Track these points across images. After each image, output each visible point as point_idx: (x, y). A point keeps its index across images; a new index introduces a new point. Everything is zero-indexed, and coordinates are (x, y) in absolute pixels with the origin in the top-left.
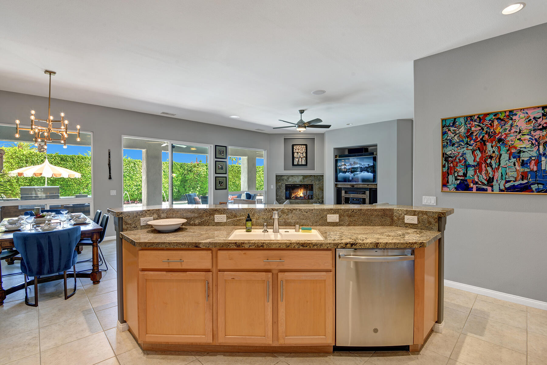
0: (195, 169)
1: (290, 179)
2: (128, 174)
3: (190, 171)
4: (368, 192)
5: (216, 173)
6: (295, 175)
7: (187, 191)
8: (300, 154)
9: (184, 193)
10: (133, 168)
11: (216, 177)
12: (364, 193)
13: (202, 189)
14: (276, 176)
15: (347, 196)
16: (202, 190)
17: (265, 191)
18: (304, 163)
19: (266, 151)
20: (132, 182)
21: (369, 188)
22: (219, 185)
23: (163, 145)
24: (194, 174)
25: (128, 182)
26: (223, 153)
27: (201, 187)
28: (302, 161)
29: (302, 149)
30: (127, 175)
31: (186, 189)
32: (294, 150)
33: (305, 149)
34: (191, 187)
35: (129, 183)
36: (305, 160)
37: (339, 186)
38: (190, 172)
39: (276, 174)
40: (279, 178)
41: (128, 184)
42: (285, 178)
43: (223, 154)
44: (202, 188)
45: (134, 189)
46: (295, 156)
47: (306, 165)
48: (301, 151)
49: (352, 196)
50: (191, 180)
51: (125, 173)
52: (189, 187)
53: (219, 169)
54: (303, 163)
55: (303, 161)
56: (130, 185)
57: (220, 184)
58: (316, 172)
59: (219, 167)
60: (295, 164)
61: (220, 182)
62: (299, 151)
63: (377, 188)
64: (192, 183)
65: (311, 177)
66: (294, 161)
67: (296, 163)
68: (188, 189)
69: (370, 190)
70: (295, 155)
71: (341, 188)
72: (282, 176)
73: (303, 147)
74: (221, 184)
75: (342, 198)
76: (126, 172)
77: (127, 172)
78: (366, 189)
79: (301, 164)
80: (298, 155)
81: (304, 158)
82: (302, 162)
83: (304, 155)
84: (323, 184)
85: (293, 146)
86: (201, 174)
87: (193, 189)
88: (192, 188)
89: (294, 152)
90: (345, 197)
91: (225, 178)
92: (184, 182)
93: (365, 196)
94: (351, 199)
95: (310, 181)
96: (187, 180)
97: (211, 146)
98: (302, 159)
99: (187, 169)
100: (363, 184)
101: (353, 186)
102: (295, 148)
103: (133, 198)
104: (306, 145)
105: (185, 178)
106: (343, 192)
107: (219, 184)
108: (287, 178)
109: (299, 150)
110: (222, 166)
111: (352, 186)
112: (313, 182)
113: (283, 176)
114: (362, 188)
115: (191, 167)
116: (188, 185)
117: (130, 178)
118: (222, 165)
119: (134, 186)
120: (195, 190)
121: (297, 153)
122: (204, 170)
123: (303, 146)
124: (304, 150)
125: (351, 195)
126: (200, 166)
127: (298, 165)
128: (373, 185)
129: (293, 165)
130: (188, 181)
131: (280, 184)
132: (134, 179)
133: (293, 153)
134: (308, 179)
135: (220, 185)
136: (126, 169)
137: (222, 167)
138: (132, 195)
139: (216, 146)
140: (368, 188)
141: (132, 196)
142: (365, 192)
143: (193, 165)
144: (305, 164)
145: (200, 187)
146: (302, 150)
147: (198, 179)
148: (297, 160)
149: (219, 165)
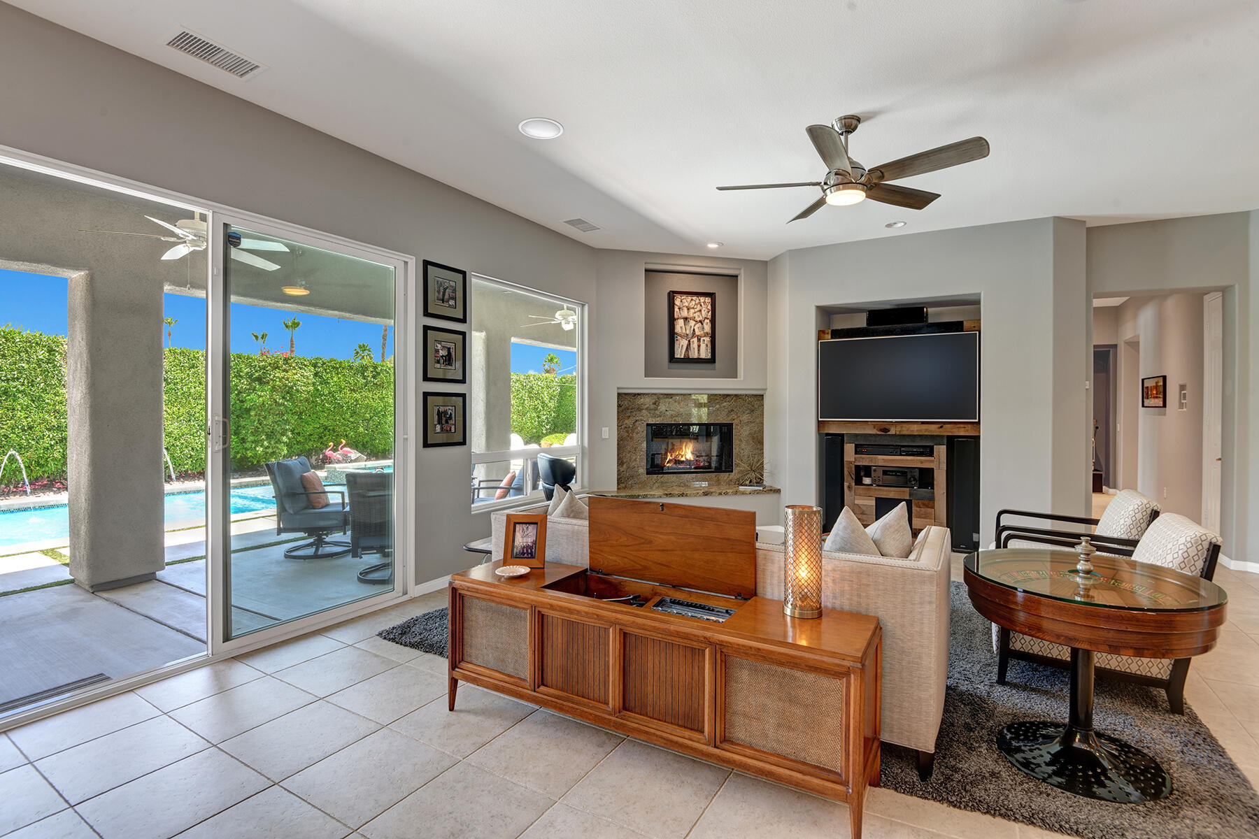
0: (279, 374)
1: (662, 407)
2: (22, 388)
3: (259, 379)
4: (941, 451)
5: (426, 378)
6: (677, 395)
7: (248, 445)
8: (692, 323)
9: (238, 453)
10: (44, 365)
11: (426, 395)
12: (929, 452)
13: (299, 439)
14: (619, 395)
15: (865, 460)
16: (298, 442)
17: (583, 447)
18: (705, 353)
19: (586, 308)
20: (41, 415)
21: (948, 436)
22: (438, 428)
23: (168, 256)
24: (274, 389)
25: (23, 414)
26: (455, 299)
27: (296, 431)
28: (699, 346)
29: (699, 307)
30: (20, 392)
31: (243, 439)
32: (676, 309)
33: (709, 307)
34: (263, 431)
35: (29, 419)
36: (709, 345)
37: (834, 430)
38: (260, 384)
39: (618, 388)
40: (627, 403)
41: (25, 424)
42: (648, 402)
43: (452, 302)
44: (299, 434)
45: (46, 442)
46: (678, 329)
47: (712, 360)
48: (696, 315)
49: (882, 460)
50: (262, 410)
51: (11, 383)
52: (256, 432)
53: (438, 362)
54: (703, 356)
55: (703, 346)
56: (30, 428)
57: (440, 422)
58: (740, 384)
59: (437, 351)
60: (678, 355)
61: (439, 413)
62: (691, 315)
63: (978, 438)
64: (265, 418)
65: (728, 399)
66: (676, 346)
67: (680, 353)
68: (251, 438)
69: (951, 442)
70: (680, 324)
71: (842, 435)
72: (635, 395)
73: (704, 302)
74: (447, 422)
75: (845, 469)
76: (13, 379)
77: (18, 379)
78: (937, 439)
79: (696, 356)
80: (688, 327)
81: (707, 339)
82: (699, 350)
83: (707, 328)
84: (763, 423)
85: (672, 296)
86: (297, 391)
87: (269, 437)
88: (267, 435)
89: (676, 317)
90: (855, 466)
91: (461, 399)
92: (237, 416)
93: (933, 461)
94: (875, 470)
95: (724, 413)
96: (248, 410)
97: (406, 263)
98: (699, 340)
99: (250, 376)
100: (923, 423)
101: (886, 430)
102: (677, 302)
103: (44, 472)
104: (711, 295)
105: (242, 401)
106: (849, 448)
107: (436, 423)
108: (655, 404)
109: (692, 311)
110: (449, 349)
111: (881, 430)
112: (733, 415)
113: (639, 394)
114: (920, 436)
115: (264, 368)
116: (249, 424)
117: (33, 401)
118: (448, 345)
119: (49, 430)
120: (276, 442)
121: (686, 319)
122: (308, 378)
123: (702, 299)
124: (706, 312)
125: (880, 457)
126: (293, 365)
127: (687, 360)
128: (962, 426)
129: (672, 358)
130: (253, 413)
131: (629, 422)
132: (48, 404)
133: (672, 320)
134: (717, 406)
135: (442, 428)
136: (13, 367)
137: (449, 354)
138: (42, 462)
139: (426, 264)
140: (943, 436)
141: (38, 464)
142: (932, 448)
143: (269, 361)
144: (709, 356)
145: (292, 431)
146: (700, 311)
147: (285, 406)
148: (685, 343)
149: (439, 346)
